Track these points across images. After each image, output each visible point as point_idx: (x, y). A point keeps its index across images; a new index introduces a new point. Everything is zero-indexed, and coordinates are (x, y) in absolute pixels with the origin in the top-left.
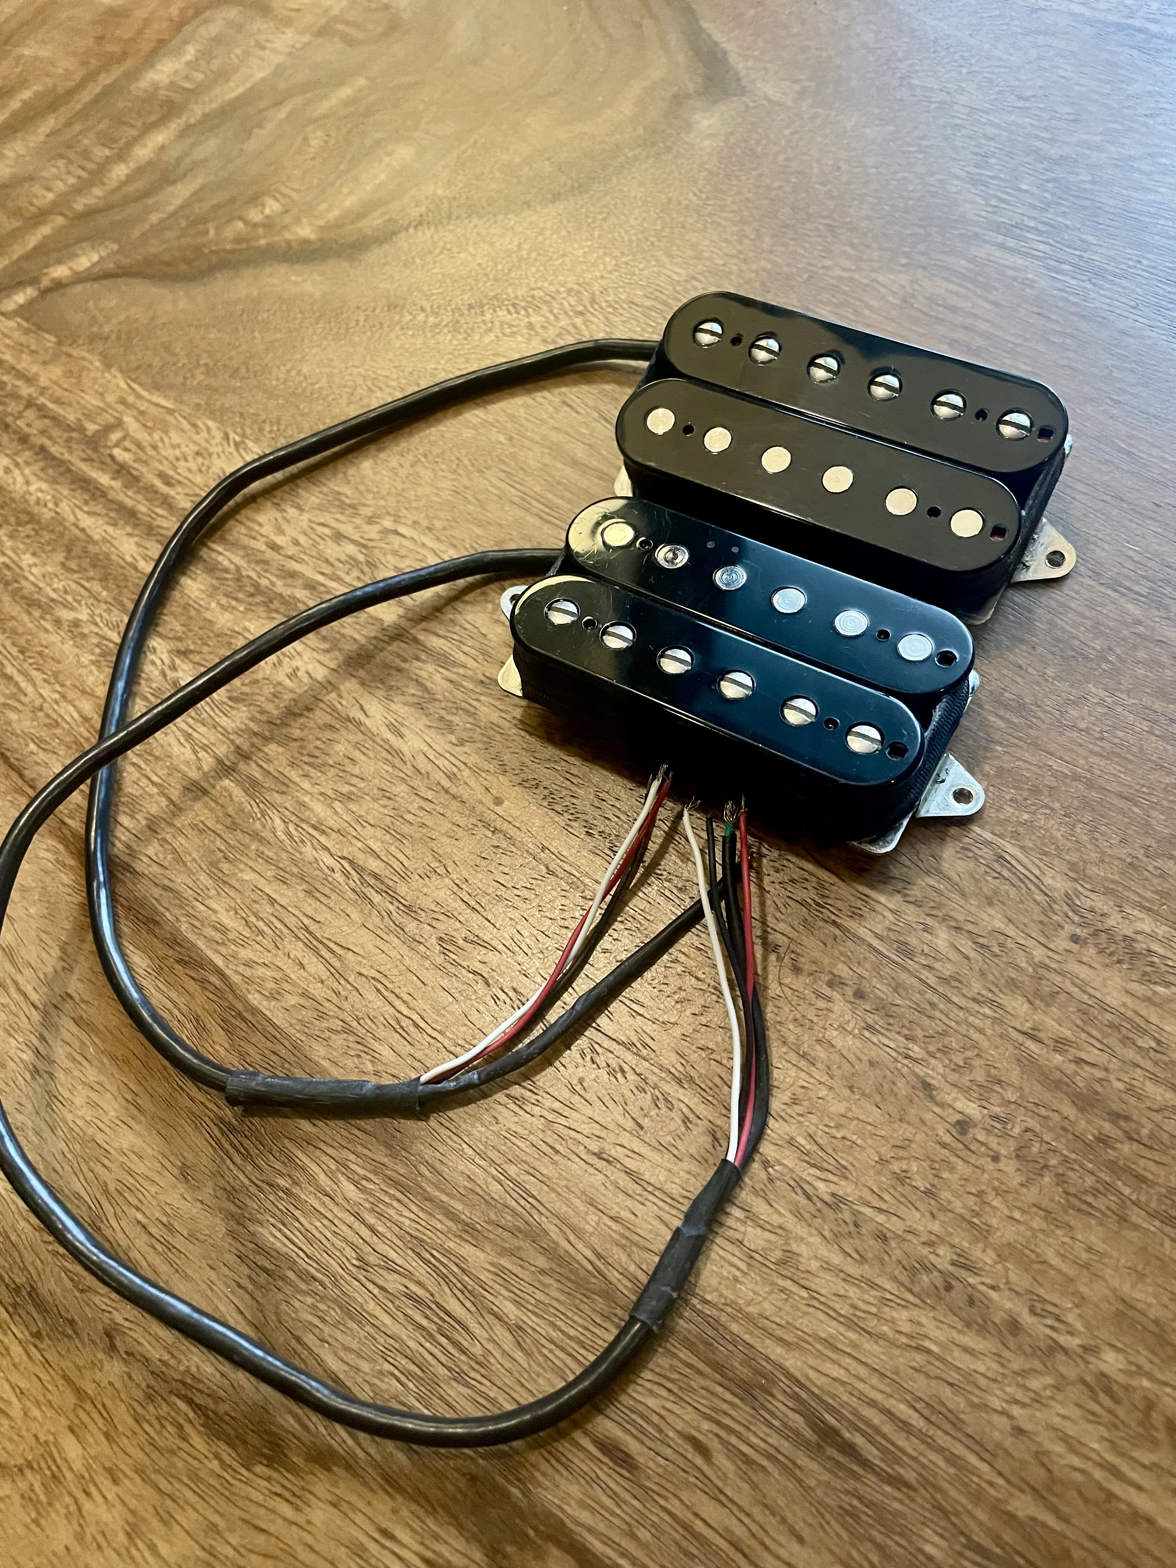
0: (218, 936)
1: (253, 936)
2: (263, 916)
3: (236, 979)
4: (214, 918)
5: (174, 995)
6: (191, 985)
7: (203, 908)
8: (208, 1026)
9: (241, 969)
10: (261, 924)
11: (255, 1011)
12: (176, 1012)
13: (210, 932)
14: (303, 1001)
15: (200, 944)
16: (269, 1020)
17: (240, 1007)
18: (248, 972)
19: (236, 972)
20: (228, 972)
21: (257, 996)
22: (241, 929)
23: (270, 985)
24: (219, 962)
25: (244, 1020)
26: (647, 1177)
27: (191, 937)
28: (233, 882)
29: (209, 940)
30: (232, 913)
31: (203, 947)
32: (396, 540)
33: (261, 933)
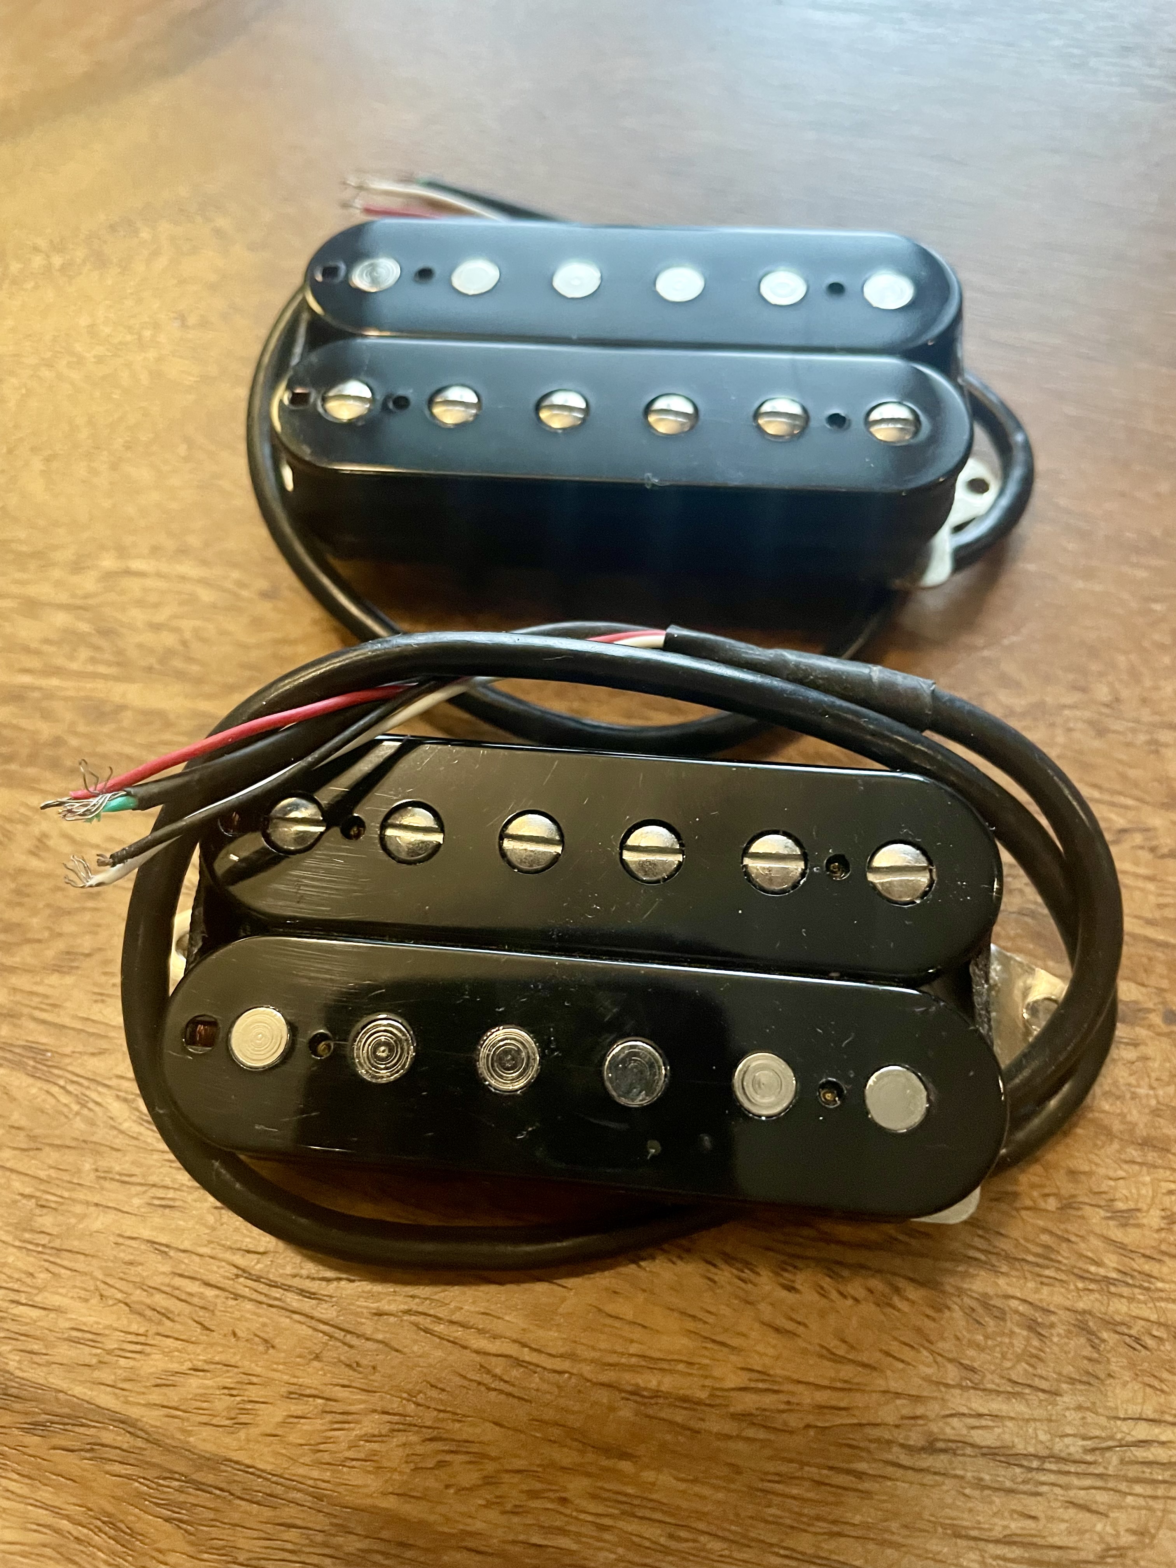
0: (85, 1354)
1: (154, 1329)
2: (157, 1281)
3: (151, 1418)
4: (64, 1324)
5: (45, 1494)
6: (72, 1463)
7: (35, 1313)
8: (138, 1527)
9: (155, 1397)
10: (160, 1300)
11: (215, 1462)
12: (65, 1524)
13: (65, 1352)
14: (297, 1408)
15: (57, 1380)
16: (247, 1469)
17: (181, 1467)
18: (173, 1396)
19: (149, 1405)
20: (134, 1412)
21: (206, 1432)
22: (123, 1323)
23: (222, 1403)
24: (106, 1399)
25: (199, 1486)
26: (1020, 1447)
27: (36, 1375)
28: (75, 1244)
29: (68, 1367)
30: (95, 1301)
31: (64, 1385)
32: (134, 585)
33: (166, 1315)
